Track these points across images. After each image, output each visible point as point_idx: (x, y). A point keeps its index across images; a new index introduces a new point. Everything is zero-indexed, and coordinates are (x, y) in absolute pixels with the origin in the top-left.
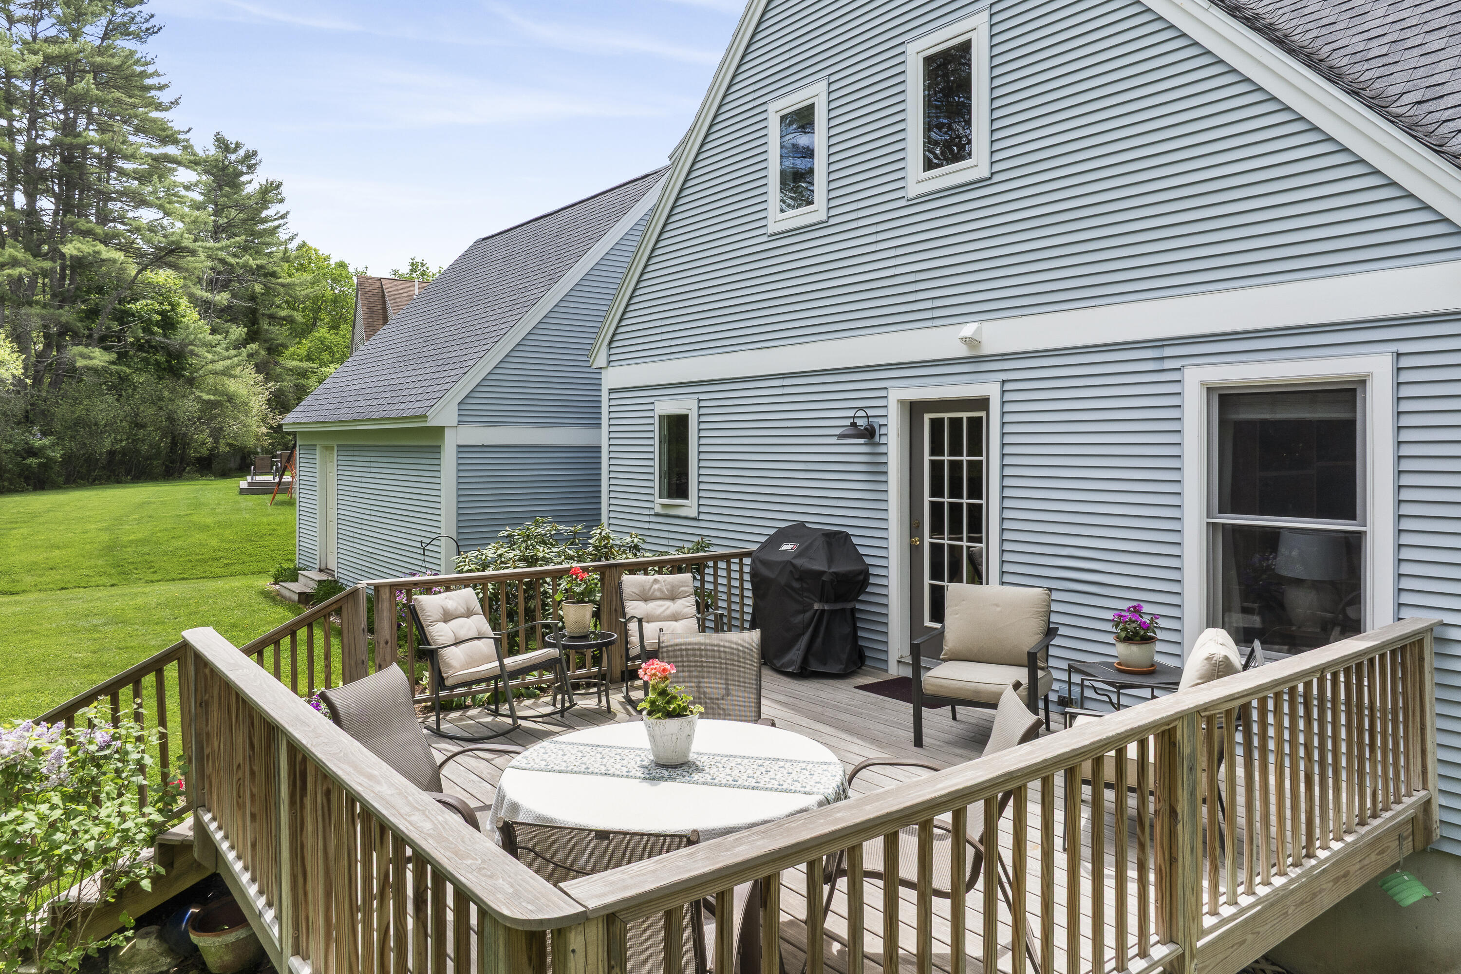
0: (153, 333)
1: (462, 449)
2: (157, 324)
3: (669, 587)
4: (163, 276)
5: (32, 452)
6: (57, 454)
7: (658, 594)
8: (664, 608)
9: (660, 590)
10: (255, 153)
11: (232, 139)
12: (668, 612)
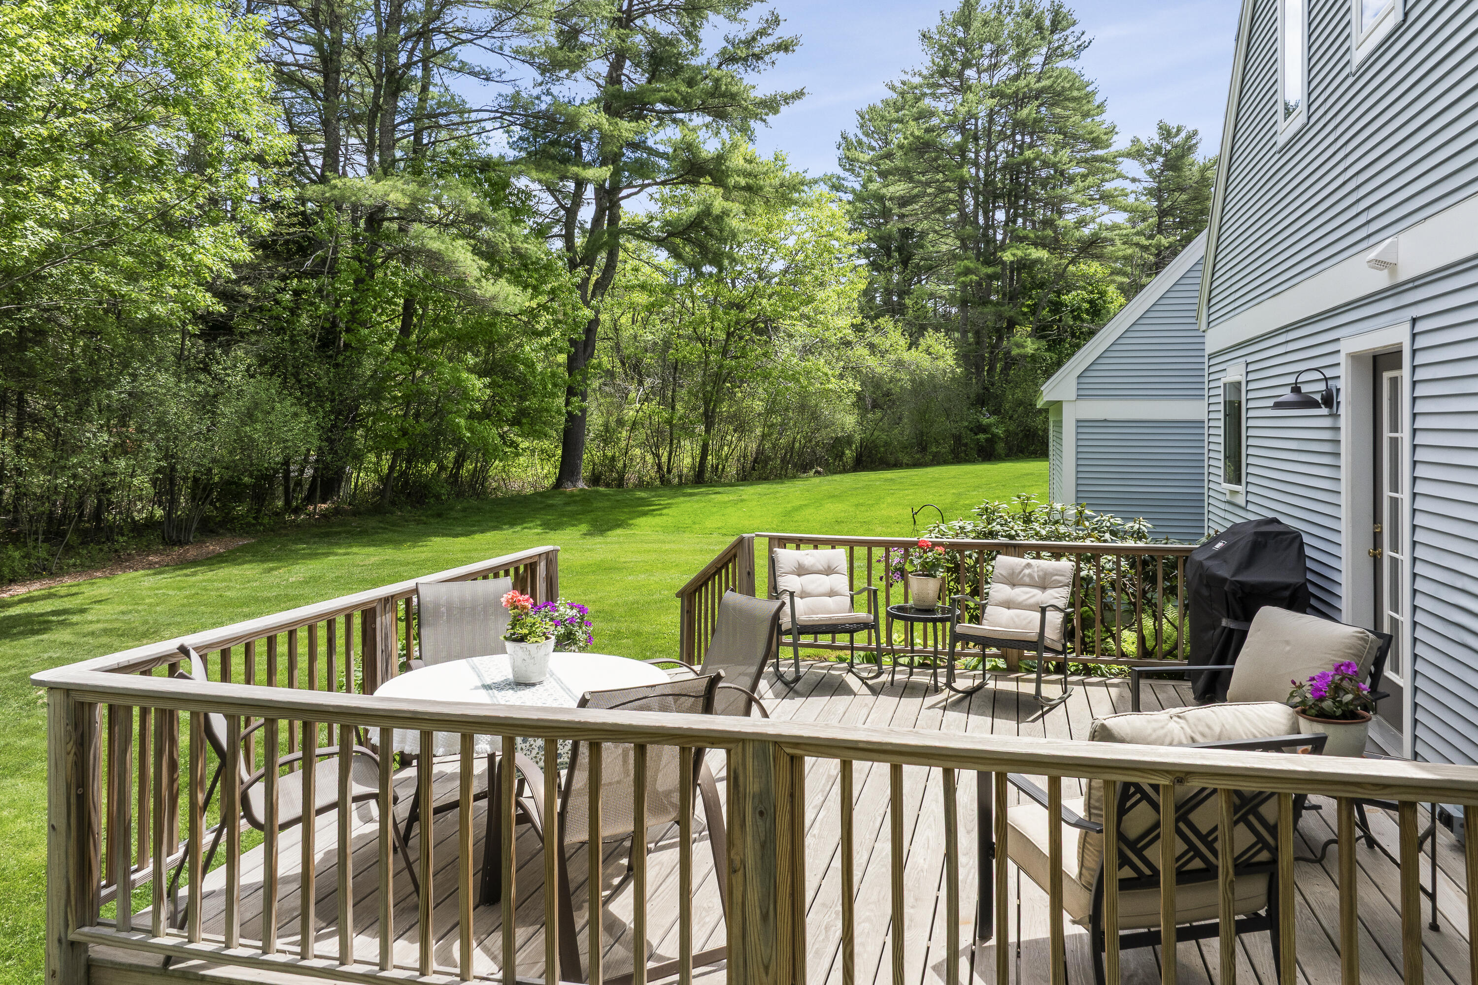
0: (1083, 320)
1: (1080, 423)
2: (1087, 312)
3: (1041, 573)
4: (1094, 268)
5: (982, 429)
6: (1000, 431)
7: (1027, 580)
8: (1028, 596)
9: (1030, 575)
10: (1195, 133)
11: (1173, 124)
12: (1032, 601)
